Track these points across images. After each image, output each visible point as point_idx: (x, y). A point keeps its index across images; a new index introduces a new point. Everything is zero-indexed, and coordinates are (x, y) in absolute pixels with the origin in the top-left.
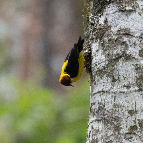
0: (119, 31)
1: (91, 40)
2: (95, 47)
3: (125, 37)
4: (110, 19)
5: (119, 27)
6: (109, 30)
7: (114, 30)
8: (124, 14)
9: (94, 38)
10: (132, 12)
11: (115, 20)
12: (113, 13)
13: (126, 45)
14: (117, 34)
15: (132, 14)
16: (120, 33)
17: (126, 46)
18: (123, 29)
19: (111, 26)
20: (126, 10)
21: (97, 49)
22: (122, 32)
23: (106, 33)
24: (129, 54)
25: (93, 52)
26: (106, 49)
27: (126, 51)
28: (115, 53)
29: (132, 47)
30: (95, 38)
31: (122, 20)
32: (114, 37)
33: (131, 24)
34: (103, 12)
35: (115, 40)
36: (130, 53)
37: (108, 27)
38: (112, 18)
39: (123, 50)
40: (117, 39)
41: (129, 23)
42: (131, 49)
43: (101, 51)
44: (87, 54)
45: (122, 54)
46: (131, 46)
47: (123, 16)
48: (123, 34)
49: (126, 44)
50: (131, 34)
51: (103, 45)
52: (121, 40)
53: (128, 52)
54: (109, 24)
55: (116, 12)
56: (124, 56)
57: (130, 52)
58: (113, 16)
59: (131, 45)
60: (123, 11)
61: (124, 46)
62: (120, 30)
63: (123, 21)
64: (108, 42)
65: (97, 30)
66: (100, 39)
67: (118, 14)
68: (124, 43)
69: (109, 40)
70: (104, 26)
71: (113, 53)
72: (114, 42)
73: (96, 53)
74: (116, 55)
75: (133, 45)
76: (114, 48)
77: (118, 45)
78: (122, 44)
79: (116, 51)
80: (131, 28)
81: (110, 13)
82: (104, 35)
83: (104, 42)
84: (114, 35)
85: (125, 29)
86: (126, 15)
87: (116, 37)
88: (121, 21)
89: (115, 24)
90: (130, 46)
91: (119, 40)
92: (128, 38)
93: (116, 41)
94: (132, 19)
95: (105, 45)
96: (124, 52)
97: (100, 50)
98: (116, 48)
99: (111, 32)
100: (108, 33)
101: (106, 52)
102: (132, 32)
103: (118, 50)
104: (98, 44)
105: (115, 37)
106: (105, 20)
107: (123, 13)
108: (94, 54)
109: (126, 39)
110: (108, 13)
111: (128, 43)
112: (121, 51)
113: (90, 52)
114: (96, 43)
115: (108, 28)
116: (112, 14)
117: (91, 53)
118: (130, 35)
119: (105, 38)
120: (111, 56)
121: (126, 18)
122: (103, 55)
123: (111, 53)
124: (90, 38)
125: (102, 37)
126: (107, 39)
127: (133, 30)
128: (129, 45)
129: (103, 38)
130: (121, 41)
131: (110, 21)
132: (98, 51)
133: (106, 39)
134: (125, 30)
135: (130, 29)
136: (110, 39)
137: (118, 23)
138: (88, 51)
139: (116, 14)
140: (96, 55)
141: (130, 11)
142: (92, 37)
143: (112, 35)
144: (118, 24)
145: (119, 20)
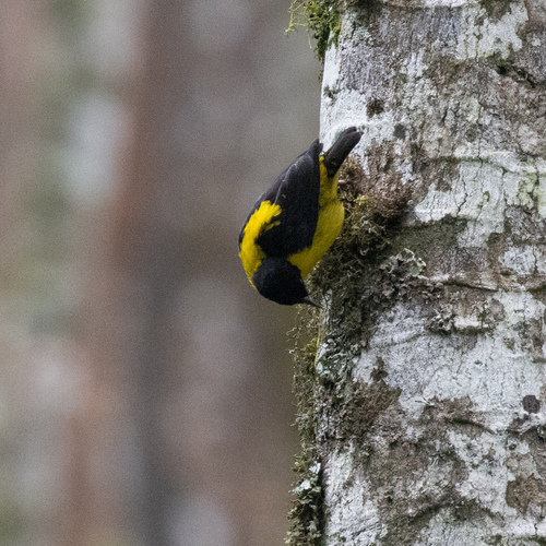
0: (428, 408)
1: (322, 443)
2: (339, 472)
3: (453, 432)
4: (396, 362)
5: (428, 394)
6: (391, 407)
7: (412, 404)
8: (448, 345)
9: (333, 438)
10: (479, 338)
11: (416, 366)
12: (408, 341)
13: (458, 463)
14: (421, 422)
15: (479, 343)
16: (432, 418)
17: (455, 466)
18: (445, 401)
19: (399, 392)
20: (455, 330)
21: (346, 477)
22: (440, 415)
23: (381, 416)
24: (469, 498)
25: (329, 491)
26: (379, 480)
27: (457, 484)
28: (414, 494)
29: (479, 469)
30: (338, 437)
31: (441, 368)
32: (410, 431)
33: (476, 382)
34: (370, 335)
35: (416, 445)
36: (471, 492)
37: (388, 393)
38: (401, 361)
39: (446, 483)
40: (421, 440)
41: (467, 380)
42: (475, 477)
43: (360, 488)
44: (308, 498)
45: (443, 499)
46: (475, 467)
47: (443, 353)
48: (446, 420)
49: (456, 460)
50: (475, 420)
51: (367, 462)
52: (438, 442)
53: (464, 491)
54: (391, 382)
55: (418, 336)
56: (448, 505)
57: (471, 488)
58: (407, 351)
59: (476, 462)
60: (444, 334)
61: (448, 468)
62: (432, 404)
63: (446, 370)
64: (387, 453)
65: (348, 405)
66: (359, 442)
67: (424, 345)
68: (450, 455)
69: (393, 445)
70: (372, 391)
71: (407, 493)
72: (412, 453)
73: (343, 494)
74: (420, 500)
75: (482, 462)
76: (409, 474)
77: (425, 463)
78: (442, 461)
79: (420, 485)
80: (477, 399)
81: (396, 339)
82: (371, 424)
83: (371, 450)
84: (410, 423)
85: (452, 400)
86: (458, 348)
87: (419, 434)
88: (439, 373)
89: (413, 383)
90: (470, 468)
91: (431, 443)
92: (465, 437)
93: (418, 446)
94: (478, 363)
95: (376, 463)
96: (450, 489)
97: (358, 482)
98: (417, 473)
99: (400, 412)
100: (387, 417)
101: (381, 491)
102: (481, 413)
103: (425, 484)
104: (350, 460)
105: (413, 433)
106: (376, 367)
107: (446, 342)
108: (335, 498)
109: (457, 439)
110: (390, 342)
111: (463, 455)
112: (437, 484)
113: (318, 490)
114: (342, 456)
115: (389, 396)
116: (402, 346)
117: (323, 493)
118: (472, 424)
119: (377, 438)
120: (401, 506)
121: (457, 361)
122: (369, 502)
123: (399, 494)
124: (319, 438)
125: (364, 432)
126: (384, 442)
127: (482, 404)
128: (467, 464)
129: (369, 434)
130: (438, 448)
131: (396, 372)
132: (349, 484)
133: (380, 441)
134: (452, 405)
135: (471, 404)
136: (396, 442)
137: (427, 378)
138: (313, 486)
139: (419, 345)
140: (344, 502)
141: (473, 333)
142: (326, 433)
143: (404, 425)
144: (425, 385)
145: (429, 368)
